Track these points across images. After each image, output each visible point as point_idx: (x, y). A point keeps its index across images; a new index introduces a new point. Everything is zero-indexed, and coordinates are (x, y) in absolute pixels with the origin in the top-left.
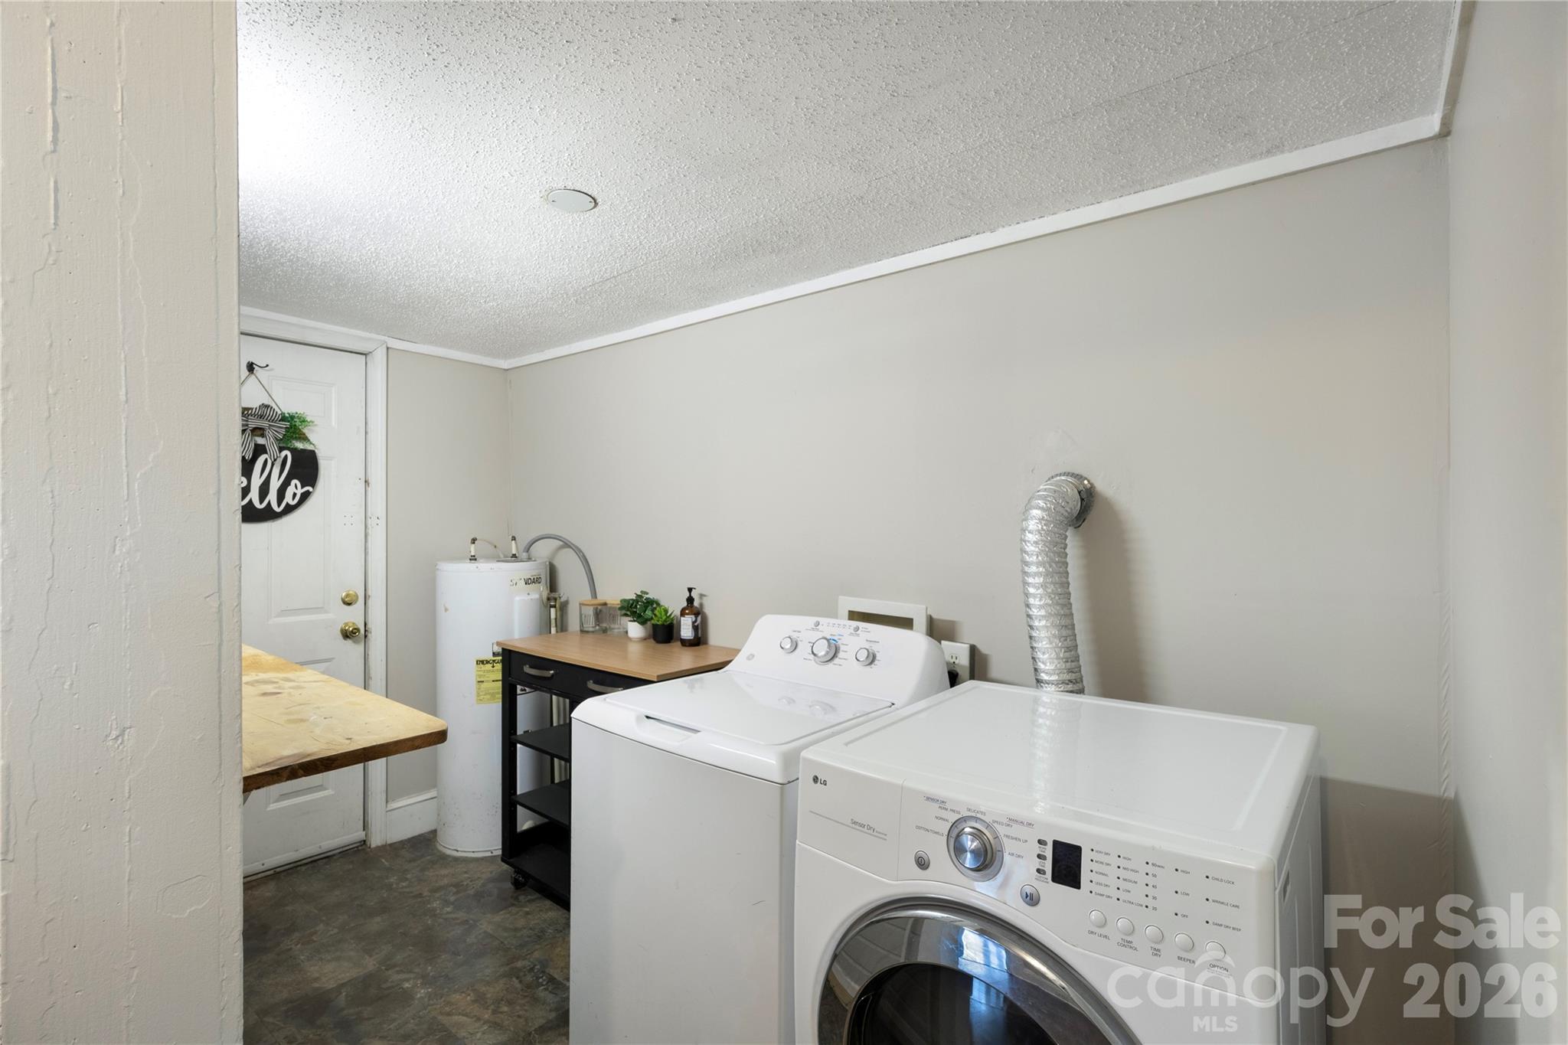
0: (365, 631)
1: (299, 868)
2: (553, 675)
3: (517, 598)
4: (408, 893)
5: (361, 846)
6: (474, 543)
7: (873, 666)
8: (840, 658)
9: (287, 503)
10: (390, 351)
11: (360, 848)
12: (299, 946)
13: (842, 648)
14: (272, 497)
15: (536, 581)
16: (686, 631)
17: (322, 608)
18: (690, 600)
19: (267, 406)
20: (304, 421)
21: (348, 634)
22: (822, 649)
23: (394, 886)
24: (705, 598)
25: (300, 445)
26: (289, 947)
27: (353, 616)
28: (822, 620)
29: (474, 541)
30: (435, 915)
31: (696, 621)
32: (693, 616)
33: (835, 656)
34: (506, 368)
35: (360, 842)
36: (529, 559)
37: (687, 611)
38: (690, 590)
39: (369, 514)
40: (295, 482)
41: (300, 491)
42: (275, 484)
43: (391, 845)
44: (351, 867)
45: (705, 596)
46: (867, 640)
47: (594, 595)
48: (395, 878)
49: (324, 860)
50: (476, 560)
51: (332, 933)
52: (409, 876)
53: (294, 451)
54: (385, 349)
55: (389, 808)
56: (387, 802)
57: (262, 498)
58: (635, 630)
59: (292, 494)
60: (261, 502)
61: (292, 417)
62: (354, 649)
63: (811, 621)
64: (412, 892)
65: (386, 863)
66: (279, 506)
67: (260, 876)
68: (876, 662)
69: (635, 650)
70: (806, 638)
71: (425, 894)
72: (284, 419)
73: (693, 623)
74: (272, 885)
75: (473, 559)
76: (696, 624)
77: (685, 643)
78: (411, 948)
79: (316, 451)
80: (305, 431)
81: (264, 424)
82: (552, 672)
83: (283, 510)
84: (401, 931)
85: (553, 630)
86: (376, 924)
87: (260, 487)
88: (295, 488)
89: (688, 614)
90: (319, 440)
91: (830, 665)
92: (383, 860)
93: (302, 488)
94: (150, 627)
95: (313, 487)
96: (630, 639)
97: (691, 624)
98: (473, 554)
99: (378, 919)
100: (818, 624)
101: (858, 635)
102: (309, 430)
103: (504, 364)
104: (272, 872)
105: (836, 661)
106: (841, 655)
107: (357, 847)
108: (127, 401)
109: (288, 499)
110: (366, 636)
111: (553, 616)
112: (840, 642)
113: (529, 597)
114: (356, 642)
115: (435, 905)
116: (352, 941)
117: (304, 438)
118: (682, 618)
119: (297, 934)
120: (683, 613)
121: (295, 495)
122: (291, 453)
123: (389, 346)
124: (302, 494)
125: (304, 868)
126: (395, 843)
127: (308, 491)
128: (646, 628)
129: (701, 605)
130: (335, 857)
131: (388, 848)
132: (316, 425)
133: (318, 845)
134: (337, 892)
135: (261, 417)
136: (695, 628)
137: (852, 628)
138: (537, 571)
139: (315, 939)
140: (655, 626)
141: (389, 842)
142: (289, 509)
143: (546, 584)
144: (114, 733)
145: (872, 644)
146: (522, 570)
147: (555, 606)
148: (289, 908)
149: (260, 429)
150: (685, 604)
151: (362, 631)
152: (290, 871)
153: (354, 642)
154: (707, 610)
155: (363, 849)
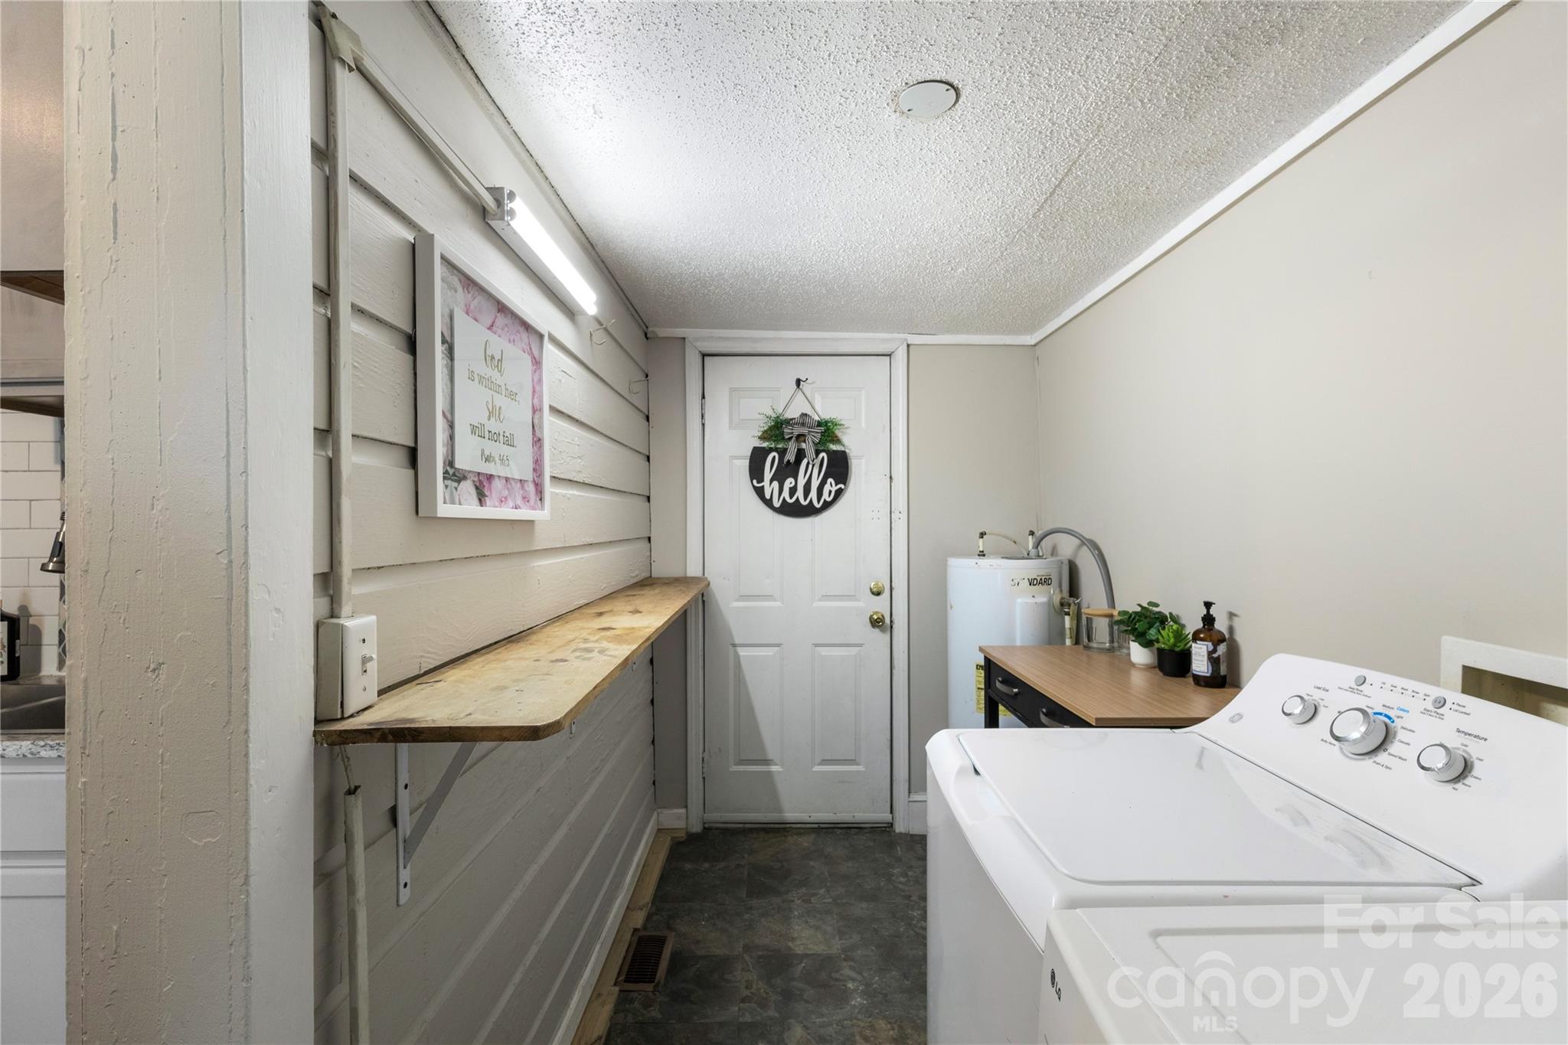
0: (891, 621)
1: (836, 830)
2: (1016, 694)
3: (1019, 600)
4: (901, 890)
5: (889, 827)
6: (982, 537)
7: (1459, 786)
8: (1389, 754)
9: (825, 500)
10: (911, 348)
11: (887, 829)
12: (799, 901)
13: (1401, 735)
14: (813, 494)
15: (1045, 581)
16: (1200, 664)
17: (854, 596)
18: (1209, 620)
19: (806, 415)
20: (836, 425)
21: (876, 623)
22: (1355, 729)
23: (894, 878)
24: (1236, 619)
25: (833, 447)
26: (793, 899)
27: (880, 606)
28: (1372, 676)
29: (982, 535)
30: (910, 924)
31: (1215, 651)
32: (1210, 644)
33: (1381, 747)
34: (1033, 343)
35: (888, 823)
36: (1038, 556)
37: (1202, 636)
38: (1208, 605)
39: (893, 510)
40: (830, 480)
41: (834, 489)
42: (815, 484)
43: (912, 835)
44: (872, 844)
45: (1235, 615)
46: (1459, 731)
47: (1112, 603)
48: (899, 870)
49: (856, 830)
50: (984, 555)
51: (826, 901)
52: (910, 873)
53: (828, 452)
54: (906, 347)
55: (911, 799)
56: (909, 792)
57: (806, 496)
58: (1138, 654)
59: (828, 491)
60: (805, 499)
61: (826, 422)
62: (880, 638)
63: (1349, 673)
64: (904, 891)
65: (900, 853)
66: (819, 503)
67: (809, 826)
68: (1469, 781)
69: (1138, 680)
70: (1334, 702)
71: (914, 898)
72: (819, 424)
73: (1210, 653)
74: (812, 837)
75: (982, 554)
76: (1215, 655)
77: (1198, 680)
78: (873, 948)
79: (847, 451)
80: (837, 432)
81: (804, 430)
82: (1016, 690)
83: (821, 507)
84: (876, 927)
85: (1068, 642)
86: (860, 909)
87: (804, 486)
88: (831, 486)
89: (1202, 640)
90: (850, 442)
91: (1368, 763)
92: (899, 848)
93: (836, 485)
94: (176, 576)
95: (845, 484)
96: (1133, 665)
97: (1206, 654)
98: (981, 550)
99: (864, 905)
100: (1363, 681)
101: (1441, 716)
102: (842, 432)
103: (1031, 340)
104: (816, 826)
105: (1382, 757)
106: (1395, 748)
107: (885, 827)
108: (160, 379)
109: (826, 497)
110: (891, 627)
111: (1068, 624)
112: (1398, 723)
113: (1033, 601)
114: (883, 631)
115: (915, 914)
116: (835, 917)
117: (838, 441)
118: (1194, 645)
119: (804, 890)
120: (1196, 637)
121: (830, 492)
122: (827, 454)
123: (909, 343)
124: (836, 491)
125: (839, 831)
126: (917, 835)
127: (840, 488)
128: (1152, 651)
129: (1231, 629)
130: (866, 831)
131: (909, 839)
132: (847, 428)
133: (852, 815)
134: (850, 864)
135: (803, 424)
136: (1214, 661)
137: (1430, 700)
138: (1047, 571)
139: (813, 901)
140: (1160, 651)
141: (911, 833)
142: (827, 505)
143: (1060, 586)
144: (152, 666)
145: (1467, 740)
146: (1032, 568)
147: (1068, 614)
148: (812, 863)
149: (803, 435)
150: (1201, 625)
151: (887, 620)
152: (830, 830)
153: (881, 631)
154: (1239, 637)
155: (888, 832)
